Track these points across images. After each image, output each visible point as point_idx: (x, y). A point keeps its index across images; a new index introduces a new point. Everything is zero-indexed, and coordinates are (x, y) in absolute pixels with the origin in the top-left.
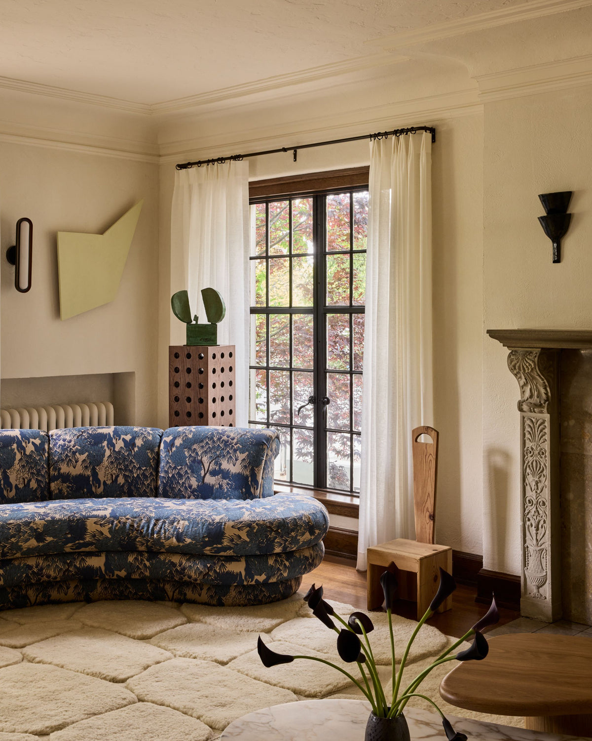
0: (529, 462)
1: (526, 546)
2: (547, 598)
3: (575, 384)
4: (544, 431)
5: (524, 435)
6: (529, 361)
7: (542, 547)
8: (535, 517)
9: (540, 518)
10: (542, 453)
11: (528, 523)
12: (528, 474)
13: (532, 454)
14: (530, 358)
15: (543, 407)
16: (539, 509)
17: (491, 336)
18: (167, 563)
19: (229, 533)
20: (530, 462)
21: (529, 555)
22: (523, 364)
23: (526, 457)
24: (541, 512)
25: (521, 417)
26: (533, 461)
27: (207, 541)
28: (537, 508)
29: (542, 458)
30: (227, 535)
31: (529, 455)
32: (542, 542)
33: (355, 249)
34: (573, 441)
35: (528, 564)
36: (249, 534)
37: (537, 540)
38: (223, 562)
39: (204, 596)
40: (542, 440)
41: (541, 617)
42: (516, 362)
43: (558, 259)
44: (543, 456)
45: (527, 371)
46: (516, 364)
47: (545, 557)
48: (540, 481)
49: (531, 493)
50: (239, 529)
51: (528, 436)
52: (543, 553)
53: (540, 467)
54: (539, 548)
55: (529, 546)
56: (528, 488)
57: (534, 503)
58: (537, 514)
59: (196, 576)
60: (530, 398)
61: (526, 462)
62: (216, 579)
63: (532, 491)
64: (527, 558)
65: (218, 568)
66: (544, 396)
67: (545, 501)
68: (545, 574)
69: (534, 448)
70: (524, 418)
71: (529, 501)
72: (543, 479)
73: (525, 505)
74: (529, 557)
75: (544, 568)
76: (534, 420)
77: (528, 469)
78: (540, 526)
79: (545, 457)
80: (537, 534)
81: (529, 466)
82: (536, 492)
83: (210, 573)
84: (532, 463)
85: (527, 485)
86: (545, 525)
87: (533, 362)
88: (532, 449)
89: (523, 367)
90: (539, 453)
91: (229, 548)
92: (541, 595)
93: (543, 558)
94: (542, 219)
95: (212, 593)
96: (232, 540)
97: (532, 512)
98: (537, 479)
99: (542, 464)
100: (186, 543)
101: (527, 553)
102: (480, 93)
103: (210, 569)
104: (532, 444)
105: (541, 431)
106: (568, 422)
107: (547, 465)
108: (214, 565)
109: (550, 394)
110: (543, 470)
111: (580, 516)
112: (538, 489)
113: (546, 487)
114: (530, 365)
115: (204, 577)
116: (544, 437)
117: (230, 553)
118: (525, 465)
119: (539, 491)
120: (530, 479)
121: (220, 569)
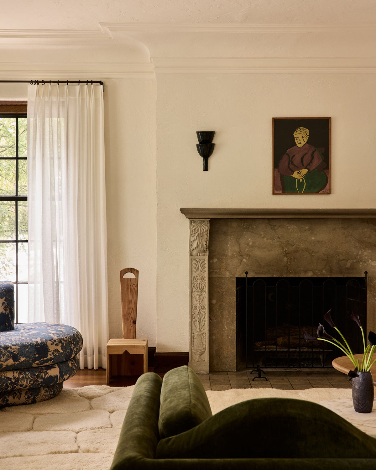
0: (194, 285)
1: (192, 333)
2: (206, 361)
3: (217, 239)
4: (204, 266)
5: (192, 269)
6: (205, 226)
7: (203, 332)
8: (198, 316)
9: (202, 316)
10: (203, 278)
11: (193, 320)
12: (194, 292)
13: (197, 280)
14: (205, 224)
15: (206, 252)
16: (201, 311)
17: (182, 213)
18: (4, 379)
19: (51, 348)
20: (196, 285)
21: (194, 338)
22: (201, 228)
23: (193, 282)
24: (202, 312)
25: (190, 259)
26: (197, 284)
27: (37, 357)
28: (199, 310)
29: (203, 281)
30: (50, 350)
31: (195, 280)
32: (202, 329)
33: (19, 156)
34: (216, 271)
35: (193, 343)
36: (62, 347)
37: (200, 328)
38: (46, 370)
39: (23, 398)
40: (203, 271)
41: (202, 372)
42: (196, 227)
43: (206, 169)
44: (204, 280)
45: (202, 232)
46: (196, 228)
47: (204, 338)
48: (202, 295)
49: (196, 302)
50: (56, 345)
51: (194, 269)
52: (203, 335)
53: (202, 287)
54: (201, 333)
55: (194, 333)
56: (194, 300)
57: (198, 307)
58: (200, 313)
59: (27, 384)
60: (197, 248)
61: (193, 285)
62: (42, 382)
63: (196, 301)
64: (193, 340)
65: (43, 374)
66: (205, 246)
67: (204, 305)
68: (205, 347)
69: (198, 276)
70: (191, 259)
71: (195, 307)
72: (203, 293)
73: (192, 309)
74: (194, 339)
75: (204, 344)
76: (198, 260)
77: (194, 288)
78: (202, 320)
79: (205, 280)
80: (199, 325)
81: (195, 286)
82: (199, 301)
83: (39, 380)
84: (197, 285)
85: (193, 298)
86: (205, 319)
87: (207, 226)
88: (197, 277)
89: (201, 229)
90: (201, 279)
91: (51, 359)
92: (202, 360)
93: (203, 338)
94: (197, 145)
95: (29, 395)
96: (53, 353)
97: (197, 313)
98: (200, 294)
99: (203, 285)
100: (20, 361)
101: (193, 337)
102: (155, 67)
103: (38, 376)
104: (196, 274)
105: (202, 266)
106: (213, 260)
107: (206, 285)
108: (40, 373)
109: (208, 245)
110: (204, 288)
111: (220, 312)
112: (200, 299)
113: (205, 298)
114: (205, 228)
115: (33, 383)
116: (204, 270)
117: (50, 362)
118: (192, 286)
119: (201, 300)
120: (196, 294)
121: (45, 375)
